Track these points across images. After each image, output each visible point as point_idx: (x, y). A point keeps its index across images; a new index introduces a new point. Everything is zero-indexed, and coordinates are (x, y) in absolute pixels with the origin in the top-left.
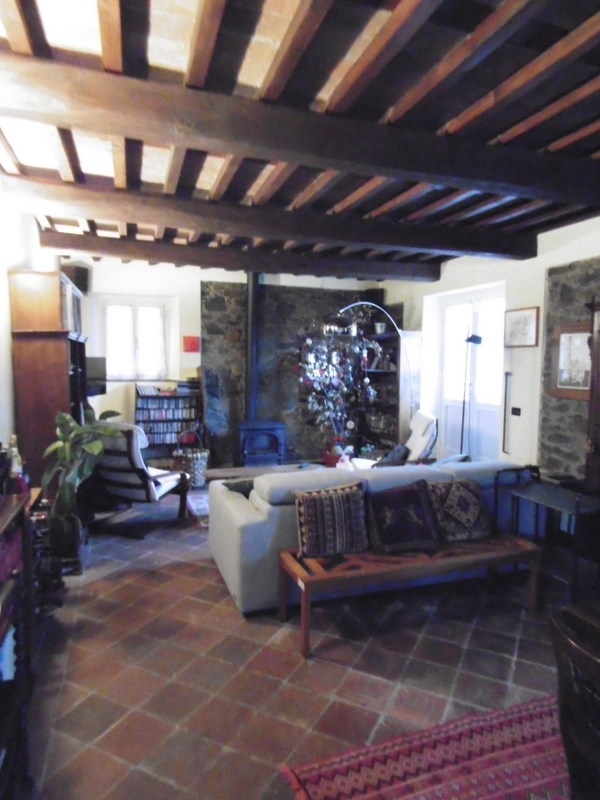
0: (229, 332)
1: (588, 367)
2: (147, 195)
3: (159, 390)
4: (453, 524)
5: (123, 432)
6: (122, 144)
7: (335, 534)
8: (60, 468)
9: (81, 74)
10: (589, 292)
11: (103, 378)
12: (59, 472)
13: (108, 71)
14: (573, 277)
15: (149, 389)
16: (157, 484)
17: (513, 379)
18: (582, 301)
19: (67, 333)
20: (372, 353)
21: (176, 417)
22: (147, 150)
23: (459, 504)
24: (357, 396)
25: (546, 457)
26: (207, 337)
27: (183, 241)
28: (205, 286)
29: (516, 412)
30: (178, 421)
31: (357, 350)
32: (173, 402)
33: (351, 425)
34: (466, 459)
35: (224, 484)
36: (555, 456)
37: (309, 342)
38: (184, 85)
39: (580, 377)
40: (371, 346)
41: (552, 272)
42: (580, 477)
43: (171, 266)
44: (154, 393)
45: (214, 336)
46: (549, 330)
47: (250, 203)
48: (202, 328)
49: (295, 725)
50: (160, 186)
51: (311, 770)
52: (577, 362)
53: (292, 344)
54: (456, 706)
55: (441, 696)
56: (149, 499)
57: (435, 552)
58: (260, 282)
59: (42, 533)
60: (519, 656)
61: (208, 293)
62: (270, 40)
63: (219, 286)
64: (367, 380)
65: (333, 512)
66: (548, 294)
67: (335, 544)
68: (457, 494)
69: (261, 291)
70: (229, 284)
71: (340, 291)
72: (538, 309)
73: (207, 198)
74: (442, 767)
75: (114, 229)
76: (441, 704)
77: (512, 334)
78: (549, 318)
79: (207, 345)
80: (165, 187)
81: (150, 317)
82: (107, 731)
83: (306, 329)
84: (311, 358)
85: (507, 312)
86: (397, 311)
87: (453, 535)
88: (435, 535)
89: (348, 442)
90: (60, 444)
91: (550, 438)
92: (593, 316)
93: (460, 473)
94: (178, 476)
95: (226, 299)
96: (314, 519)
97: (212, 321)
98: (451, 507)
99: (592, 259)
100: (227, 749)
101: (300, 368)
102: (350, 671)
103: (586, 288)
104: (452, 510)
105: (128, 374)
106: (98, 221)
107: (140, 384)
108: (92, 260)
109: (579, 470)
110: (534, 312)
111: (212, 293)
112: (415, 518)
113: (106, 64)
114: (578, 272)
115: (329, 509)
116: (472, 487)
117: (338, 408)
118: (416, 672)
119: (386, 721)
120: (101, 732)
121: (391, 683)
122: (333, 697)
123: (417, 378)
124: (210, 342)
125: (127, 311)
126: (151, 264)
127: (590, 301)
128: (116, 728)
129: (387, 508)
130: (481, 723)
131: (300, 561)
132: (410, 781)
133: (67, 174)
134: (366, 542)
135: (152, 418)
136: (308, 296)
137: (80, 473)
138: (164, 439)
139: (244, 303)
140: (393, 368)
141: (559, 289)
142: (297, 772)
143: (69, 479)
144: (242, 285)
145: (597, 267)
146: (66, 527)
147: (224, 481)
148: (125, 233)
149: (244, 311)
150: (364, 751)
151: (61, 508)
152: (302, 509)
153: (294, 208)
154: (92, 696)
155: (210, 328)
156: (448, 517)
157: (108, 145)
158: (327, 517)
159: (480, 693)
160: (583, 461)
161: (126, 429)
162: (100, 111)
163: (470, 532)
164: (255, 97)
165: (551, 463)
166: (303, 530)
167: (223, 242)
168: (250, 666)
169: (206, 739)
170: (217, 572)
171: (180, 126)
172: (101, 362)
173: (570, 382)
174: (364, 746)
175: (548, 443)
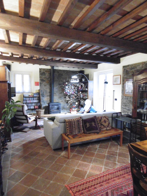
0: (46, 81)
1: (132, 89)
2: (27, 47)
3: (29, 95)
4: (103, 126)
5: (21, 106)
6: (22, 34)
7: (75, 130)
8: (6, 115)
9: (13, 17)
10: (132, 71)
11: (15, 92)
12: (6, 116)
13: (20, 17)
14: (129, 68)
15: (27, 95)
16: (30, 119)
17: (115, 92)
18: (131, 74)
19: (7, 81)
20: (82, 86)
21: (33, 102)
22: (28, 36)
23: (104, 122)
24: (78, 97)
25: (123, 110)
26: (41, 82)
27: (35, 58)
28: (40, 69)
29: (116, 99)
30: (34, 103)
31: (78, 85)
32: (33, 98)
33: (77, 103)
34: (105, 111)
35: (47, 118)
36: (125, 110)
37: (67, 83)
38: (39, 21)
39: (130, 91)
40: (81, 84)
41: (124, 67)
42: (131, 114)
43: (32, 64)
44: (28, 96)
45: (43, 82)
46: (123, 81)
47: (53, 49)
48: (40, 80)
49: (68, 175)
50: (30, 45)
51: (72, 185)
52: (130, 88)
53: (62, 84)
54: (105, 168)
55: (101, 166)
56: (28, 123)
57: (99, 133)
58: (54, 69)
59: (2, 131)
60: (118, 156)
61: (41, 71)
62: (60, 11)
63: (44, 69)
64: (80, 92)
65: (75, 124)
66: (123, 72)
67: (75, 132)
68: (104, 119)
69: (54, 71)
70: (47, 69)
71: (74, 71)
72: (121, 75)
73: (42, 48)
74: (103, 182)
75: (18, 55)
76: (102, 168)
77: (115, 81)
78: (123, 78)
79: (41, 84)
80: (32, 45)
81: (26, 77)
82: (22, 179)
83: (66, 80)
84: (67, 87)
85: (113, 76)
86: (88, 75)
87: (103, 129)
88: (99, 129)
89: (76, 107)
90: (6, 109)
91: (124, 106)
92: (133, 77)
93: (104, 114)
94: (35, 117)
95: (46, 73)
96: (70, 126)
97: (42, 78)
98: (102, 122)
99: (133, 64)
100: (51, 182)
101: (64, 90)
102: (80, 161)
103: (131, 71)
104: (102, 123)
105: (21, 91)
106: (14, 53)
107: (24, 94)
108: (11, 63)
109: (131, 113)
110: (120, 76)
111: (42, 71)
112: (94, 125)
113: (19, 15)
114: (130, 67)
115: (74, 123)
116: (107, 117)
117: (74, 99)
118: (95, 161)
119: (89, 173)
120: (20, 180)
121: (90, 164)
122: (76, 168)
123: (92, 92)
124: (42, 83)
125: (20, 76)
126: (26, 64)
127: (133, 74)
128: (24, 179)
129: (87, 123)
130: (111, 172)
131: (67, 136)
132: (96, 186)
133: (7, 41)
134: (83, 131)
135: (27, 102)
136: (66, 72)
137: (11, 116)
138: (31, 108)
139: (50, 74)
140: (87, 89)
141: (125, 71)
142: (69, 186)
143: (8, 118)
144: (50, 69)
145: (134, 66)
146: (8, 130)
147: (47, 117)
148: (21, 56)
149: (50, 76)
150: (84, 180)
151: (6, 125)
152: (67, 124)
153: (64, 51)
154: (17, 171)
155: (42, 80)
156: (101, 124)
157: (18, 34)
158: (73, 125)
159: (110, 165)
160: (131, 111)
161: (22, 105)
162: (18, 26)
163: (107, 128)
164: (56, 24)
165: (124, 111)
166: (68, 129)
167: (45, 59)
168: (56, 162)
169: (46, 180)
170: (46, 140)
171: (38, 31)
172: (14, 88)
173: (128, 93)
174: (84, 179)
175: (123, 107)
